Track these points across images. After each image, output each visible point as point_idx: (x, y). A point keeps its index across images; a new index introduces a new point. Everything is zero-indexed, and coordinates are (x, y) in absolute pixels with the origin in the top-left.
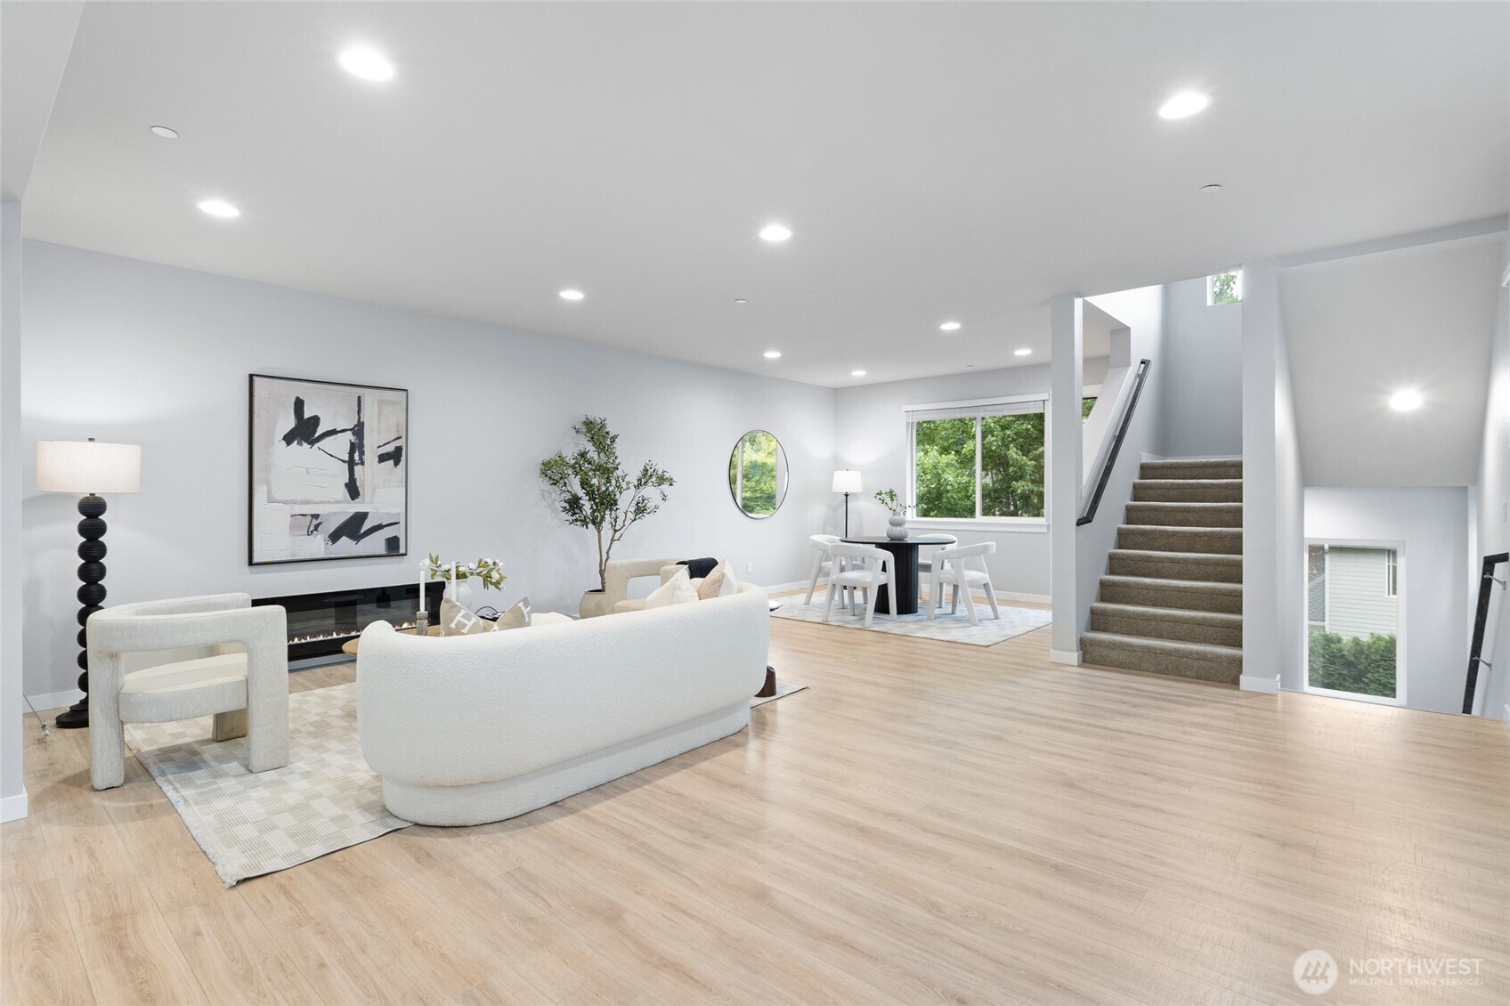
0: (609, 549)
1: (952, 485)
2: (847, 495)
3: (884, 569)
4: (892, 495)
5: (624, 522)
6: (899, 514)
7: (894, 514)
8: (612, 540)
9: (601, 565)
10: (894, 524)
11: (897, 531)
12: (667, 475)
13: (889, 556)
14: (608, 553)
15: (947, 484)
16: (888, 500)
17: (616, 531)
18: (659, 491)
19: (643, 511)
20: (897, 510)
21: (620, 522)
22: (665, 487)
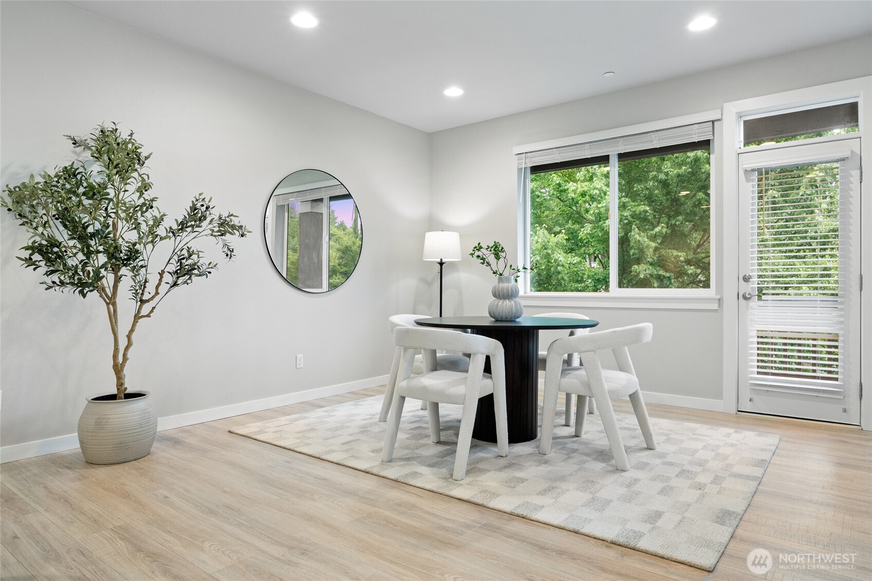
0: (132, 331)
1: (563, 266)
2: (441, 264)
3: (488, 369)
4: (497, 250)
5: (157, 287)
6: (508, 280)
7: (500, 280)
8: (137, 317)
9: (115, 357)
10: (500, 295)
11: (505, 306)
12: (235, 221)
13: (495, 348)
14: (129, 337)
15: (558, 265)
16: (491, 258)
17: (143, 302)
18: (221, 244)
19: (189, 272)
20: (506, 274)
21: (150, 288)
22: (232, 239)
